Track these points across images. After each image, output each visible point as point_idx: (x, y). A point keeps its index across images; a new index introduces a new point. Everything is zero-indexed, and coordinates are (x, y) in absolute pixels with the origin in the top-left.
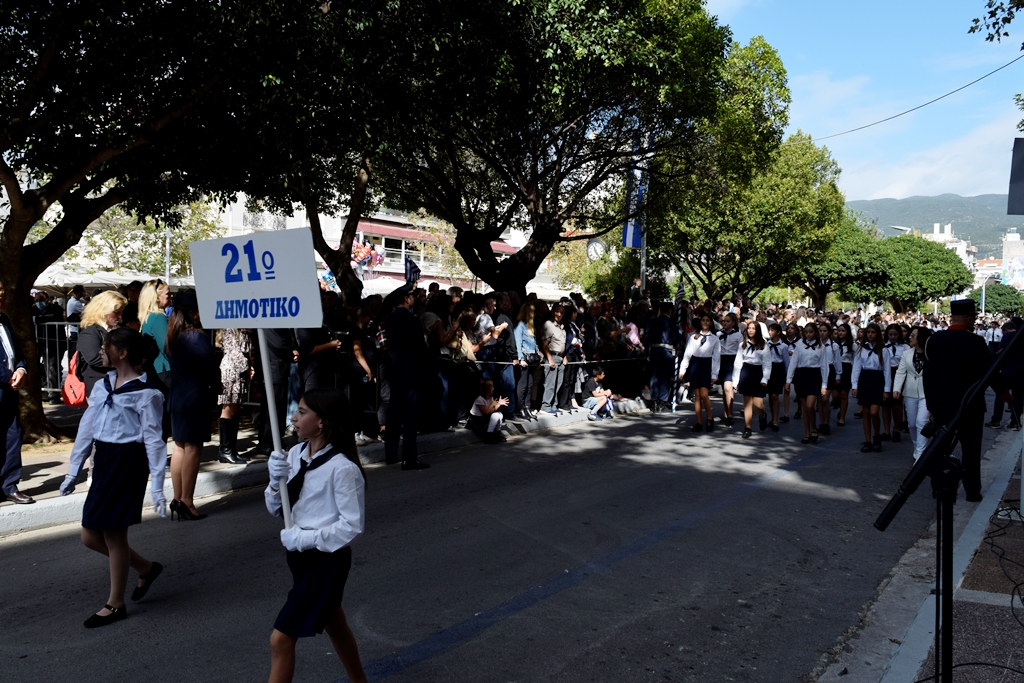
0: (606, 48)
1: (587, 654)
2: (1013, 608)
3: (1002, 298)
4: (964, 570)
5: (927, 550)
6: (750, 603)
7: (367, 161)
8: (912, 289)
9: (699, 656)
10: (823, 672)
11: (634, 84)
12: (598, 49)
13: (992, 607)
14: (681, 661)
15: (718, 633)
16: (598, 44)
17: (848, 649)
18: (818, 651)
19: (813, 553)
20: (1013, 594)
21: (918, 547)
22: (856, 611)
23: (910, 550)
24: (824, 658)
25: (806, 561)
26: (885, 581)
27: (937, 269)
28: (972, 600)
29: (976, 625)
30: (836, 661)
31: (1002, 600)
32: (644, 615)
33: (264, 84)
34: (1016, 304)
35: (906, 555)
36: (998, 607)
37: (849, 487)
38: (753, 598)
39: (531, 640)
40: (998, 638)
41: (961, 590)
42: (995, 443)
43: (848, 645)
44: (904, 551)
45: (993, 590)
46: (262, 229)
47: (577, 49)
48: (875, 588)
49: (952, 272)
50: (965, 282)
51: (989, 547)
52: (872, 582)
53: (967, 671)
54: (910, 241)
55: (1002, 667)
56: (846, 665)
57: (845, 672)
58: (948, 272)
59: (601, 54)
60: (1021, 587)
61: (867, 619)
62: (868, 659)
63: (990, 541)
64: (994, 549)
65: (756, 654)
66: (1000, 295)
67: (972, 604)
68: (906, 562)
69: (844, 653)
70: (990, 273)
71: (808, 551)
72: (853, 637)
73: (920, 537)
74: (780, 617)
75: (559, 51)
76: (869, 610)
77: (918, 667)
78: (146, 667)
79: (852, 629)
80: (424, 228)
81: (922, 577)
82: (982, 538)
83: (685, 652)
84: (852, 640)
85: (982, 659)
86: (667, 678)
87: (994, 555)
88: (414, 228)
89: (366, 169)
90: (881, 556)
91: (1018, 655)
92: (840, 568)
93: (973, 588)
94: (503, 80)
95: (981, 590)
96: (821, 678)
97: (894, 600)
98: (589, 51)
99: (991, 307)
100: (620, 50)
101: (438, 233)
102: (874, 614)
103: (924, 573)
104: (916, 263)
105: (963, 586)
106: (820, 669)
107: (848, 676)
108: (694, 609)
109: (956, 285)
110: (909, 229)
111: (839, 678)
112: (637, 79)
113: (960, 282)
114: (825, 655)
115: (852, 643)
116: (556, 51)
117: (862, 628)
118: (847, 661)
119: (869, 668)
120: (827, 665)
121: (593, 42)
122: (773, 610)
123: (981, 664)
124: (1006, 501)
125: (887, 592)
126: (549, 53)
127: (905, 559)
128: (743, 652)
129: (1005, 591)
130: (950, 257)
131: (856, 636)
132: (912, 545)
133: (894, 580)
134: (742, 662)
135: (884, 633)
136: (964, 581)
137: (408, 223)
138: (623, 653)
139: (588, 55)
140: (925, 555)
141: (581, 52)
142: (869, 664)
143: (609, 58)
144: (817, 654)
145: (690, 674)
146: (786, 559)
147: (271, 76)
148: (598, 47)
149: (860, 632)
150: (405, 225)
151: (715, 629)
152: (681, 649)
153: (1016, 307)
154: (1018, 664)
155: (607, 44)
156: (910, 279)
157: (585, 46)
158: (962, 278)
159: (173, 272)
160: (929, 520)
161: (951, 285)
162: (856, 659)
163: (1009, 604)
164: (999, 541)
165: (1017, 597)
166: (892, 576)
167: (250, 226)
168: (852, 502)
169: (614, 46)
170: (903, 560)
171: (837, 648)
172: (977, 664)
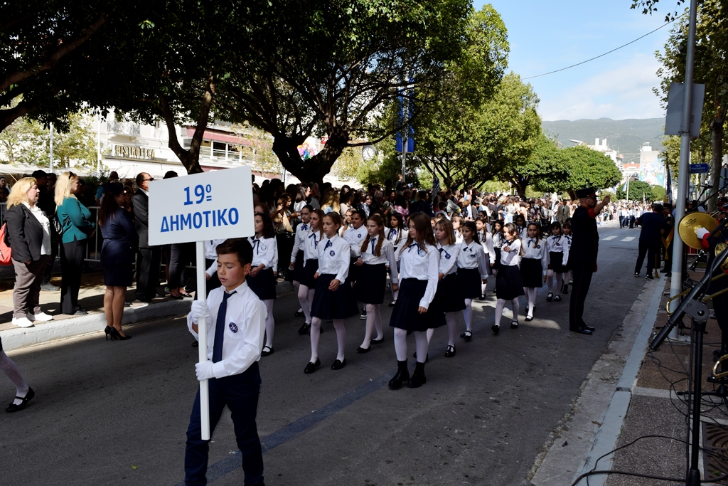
0: (390, 9)
1: (394, 437)
2: (671, 399)
3: (640, 190)
4: (636, 374)
5: (608, 361)
6: (498, 399)
7: (211, 86)
8: (583, 184)
9: (469, 436)
10: (552, 444)
11: (408, 36)
12: (385, 10)
13: (657, 399)
14: (457, 440)
15: (480, 420)
16: (384, 6)
17: (565, 429)
18: (547, 430)
19: (535, 365)
20: (670, 390)
21: (603, 360)
22: (568, 403)
23: (597, 362)
24: (551, 435)
25: (531, 370)
26: (584, 382)
27: (599, 170)
28: (644, 394)
29: (649, 411)
30: (559, 437)
31: (664, 394)
32: (429, 409)
33: (142, 27)
34: (649, 194)
35: (596, 365)
36: (662, 398)
37: (552, 320)
38: (499, 396)
39: (354, 428)
40: (665, 419)
41: (637, 388)
42: (644, 289)
43: (565, 426)
44: (594, 362)
45: (657, 387)
46: (122, 133)
47: (369, 9)
48: (578, 388)
49: (609, 172)
50: (617, 179)
51: (650, 359)
52: (577, 383)
53: (648, 441)
54: (582, 150)
55: (669, 438)
56: (566, 439)
57: (566, 444)
58: (606, 172)
59: (386, 13)
60: (675, 385)
61: (576, 409)
62: (579, 435)
63: (651, 355)
64: (654, 360)
65: (507, 434)
66: (638, 188)
67: (645, 397)
68: (596, 369)
69: (564, 431)
70: (632, 173)
71: (532, 363)
72: (568, 420)
73: (603, 353)
74: (519, 408)
75: (356, 10)
76: (576, 402)
77: (615, 439)
78: (80, 455)
79: (567, 415)
80: (242, 135)
81: (608, 380)
82: (645, 353)
83: (459, 433)
84: (568, 422)
85: (656, 433)
86: (449, 451)
87: (654, 364)
88: (235, 135)
89: (210, 92)
90: (580, 366)
91: (678, 430)
92: (554, 374)
93: (644, 386)
94: (317, 29)
95: (649, 387)
96: (551, 449)
97: (592, 395)
98: (378, 10)
99: (632, 196)
100: (400, 11)
101: (252, 139)
102: (580, 405)
103: (609, 377)
104: (586, 165)
105: (638, 385)
106: (550, 442)
107: (568, 446)
108: (461, 404)
109: (611, 181)
110: (581, 142)
111: (562, 448)
112: (409, 32)
113: (614, 179)
114: (551, 433)
115: (568, 425)
116: (354, 10)
117: (573, 414)
118: (566, 436)
119: (581, 441)
120: (554, 440)
121: (381, 5)
122: (514, 404)
123: (656, 436)
124: (657, 328)
125: (586, 390)
126: (349, 11)
127: (596, 367)
128: (498, 433)
129: (665, 388)
130: (607, 162)
131: (569, 420)
132: (599, 359)
133: (590, 382)
134: (498, 440)
135: (588, 418)
136: (638, 382)
137: (231, 131)
138: (418, 435)
139: (377, 14)
140: (608, 365)
141: (372, 11)
142: (580, 438)
143: (392, 16)
144: (546, 433)
145: (465, 448)
146: (518, 369)
147: (147, 21)
148: (384, 8)
149: (572, 417)
150: (228, 133)
151: (477, 417)
152: (456, 431)
153: (649, 196)
154: (679, 435)
155: (391, 6)
156: (581, 177)
157: (375, 8)
158: (615, 176)
159: (55, 165)
160: (607, 341)
161: (608, 181)
162: (572, 435)
163: (668, 396)
164: (656, 354)
165: (673, 392)
166: (588, 380)
167: (112, 132)
168: (556, 330)
169: (397, 8)
170: (594, 369)
171: (559, 428)
172: (653, 436)
